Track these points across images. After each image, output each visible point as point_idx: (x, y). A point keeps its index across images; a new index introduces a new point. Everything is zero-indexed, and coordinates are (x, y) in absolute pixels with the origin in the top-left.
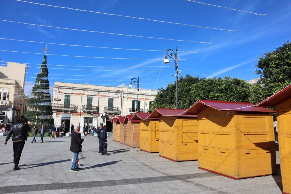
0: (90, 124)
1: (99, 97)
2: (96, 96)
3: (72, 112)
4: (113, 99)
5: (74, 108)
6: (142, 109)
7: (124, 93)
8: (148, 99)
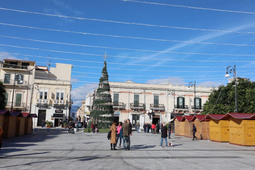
0: (138, 121)
1: (145, 95)
2: (142, 94)
3: (121, 109)
4: (158, 96)
5: (123, 106)
6: (187, 106)
7: (168, 90)
8: (192, 95)
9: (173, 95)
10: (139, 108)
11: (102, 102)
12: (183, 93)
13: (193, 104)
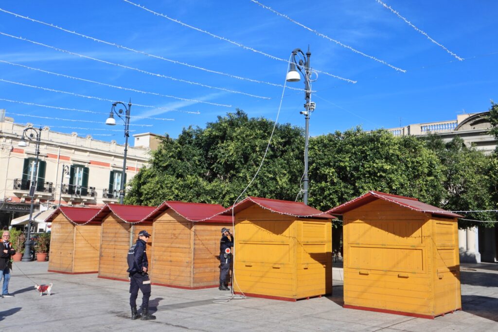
6: (51, 184)
8: (67, 158)
9: (12, 150)
12: (43, 149)
13: (67, 182)
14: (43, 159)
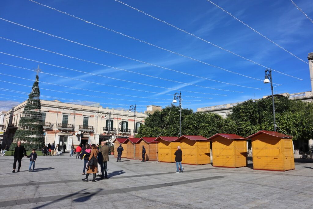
0: (65, 143)
1: (75, 116)
2: (71, 115)
3: (47, 130)
4: (88, 118)
5: (50, 126)
6: (115, 128)
7: (98, 113)
8: (120, 119)
9: (102, 117)
10: (68, 129)
11: (31, 121)
12: (112, 116)
13: (120, 127)
14: (112, 119)
